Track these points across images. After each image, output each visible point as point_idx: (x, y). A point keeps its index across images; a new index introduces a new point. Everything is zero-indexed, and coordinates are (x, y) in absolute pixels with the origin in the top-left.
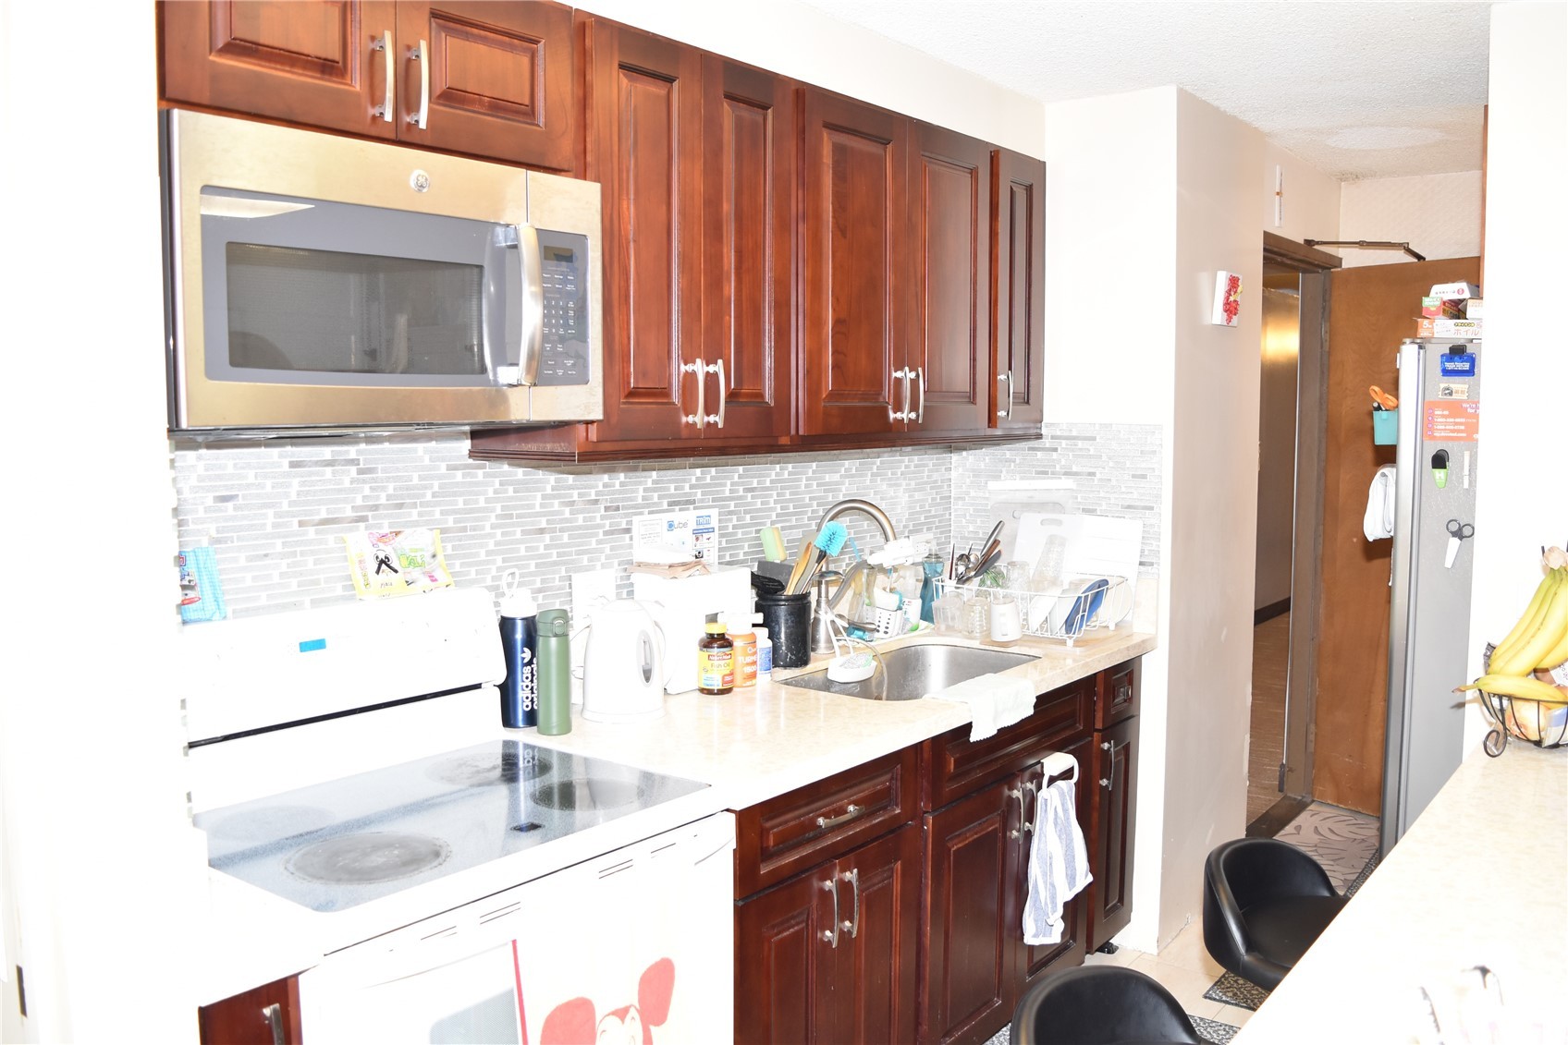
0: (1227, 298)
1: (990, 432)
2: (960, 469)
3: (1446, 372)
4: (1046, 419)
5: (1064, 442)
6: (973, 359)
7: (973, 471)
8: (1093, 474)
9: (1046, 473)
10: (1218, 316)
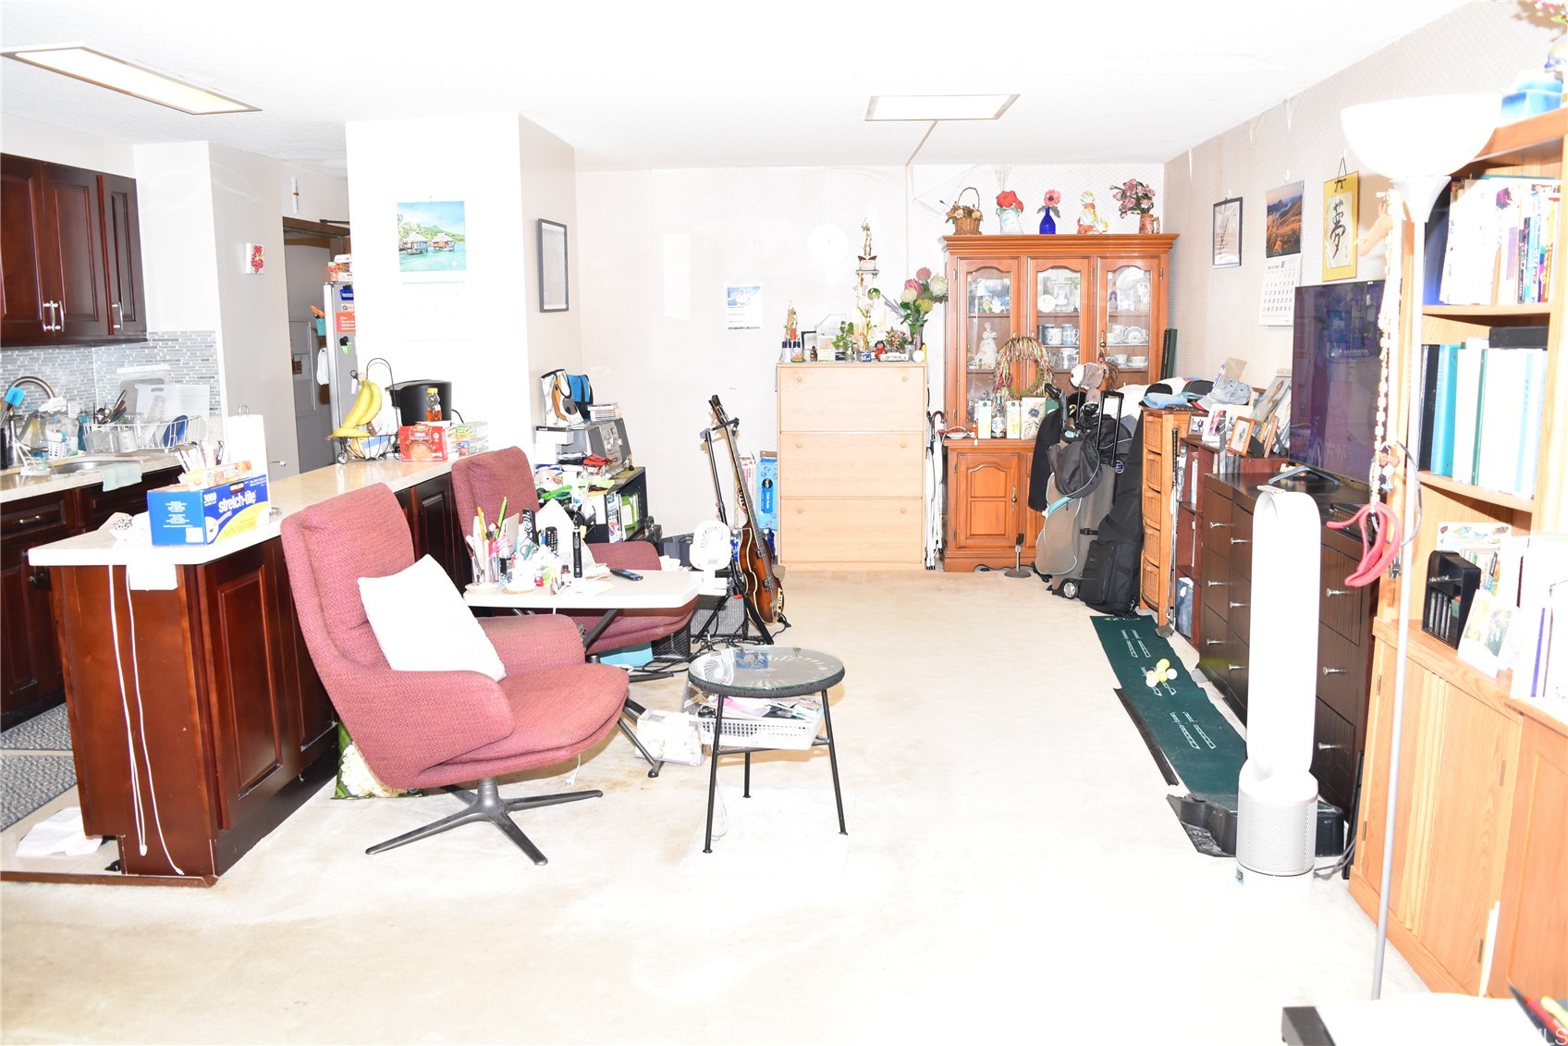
0: (253, 259)
1: (110, 337)
2: (99, 363)
3: (344, 299)
4: (149, 330)
5: (160, 343)
6: (95, 296)
7: (107, 362)
8: (179, 360)
9: (152, 361)
10: (249, 268)
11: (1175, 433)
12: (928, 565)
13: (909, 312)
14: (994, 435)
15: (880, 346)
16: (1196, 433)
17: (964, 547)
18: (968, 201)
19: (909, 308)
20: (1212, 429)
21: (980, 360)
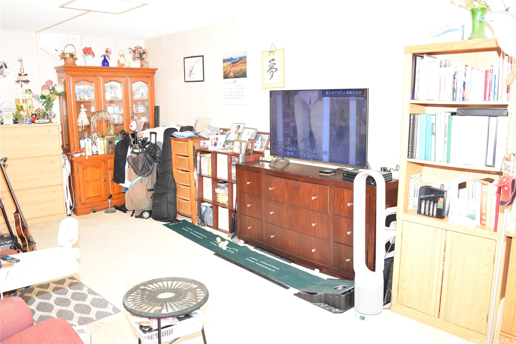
11: (194, 148)
12: (68, 214)
13: (45, 100)
14: (93, 153)
15: (34, 116)
16: (203, 147)
17: (85, 204)
18: (69, 50)
19: (45, 98)
20: (212, 145)
21: (82, 121)
